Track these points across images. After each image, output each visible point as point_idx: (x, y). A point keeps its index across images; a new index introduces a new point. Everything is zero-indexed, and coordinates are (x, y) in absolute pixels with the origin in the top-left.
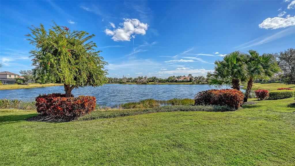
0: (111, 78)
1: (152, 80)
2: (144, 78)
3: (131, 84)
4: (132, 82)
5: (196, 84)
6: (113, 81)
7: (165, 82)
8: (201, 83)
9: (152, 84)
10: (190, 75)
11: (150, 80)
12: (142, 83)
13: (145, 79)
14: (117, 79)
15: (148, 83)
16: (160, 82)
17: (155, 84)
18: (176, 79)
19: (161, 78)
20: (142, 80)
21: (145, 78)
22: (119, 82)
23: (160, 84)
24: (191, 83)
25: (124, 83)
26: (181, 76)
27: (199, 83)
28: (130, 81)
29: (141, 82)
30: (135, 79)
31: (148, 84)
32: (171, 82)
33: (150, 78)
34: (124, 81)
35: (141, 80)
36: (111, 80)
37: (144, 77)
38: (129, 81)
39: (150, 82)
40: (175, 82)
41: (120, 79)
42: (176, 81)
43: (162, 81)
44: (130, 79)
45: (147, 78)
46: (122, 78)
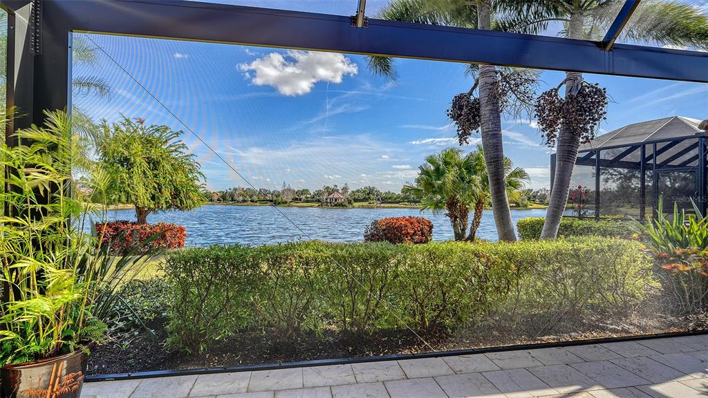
0: (249, 189)
1: (361, 196)
2: (340, 191)
3: (303, 207)
4: (307, 202)
6: (255, 198)
7: (398, 202)
9: (363, 207)
11: (356, 197)
12: (336, 205)
13: (342, 194)
14: (266, 193)
15: (350, 202)
16: (384, 203)
17: (372, 208)
19: (391, 192)
20: (336, 195)
21: (345, 189)
22: (271, 201)
25: (286, 203)
28: (303, 197)
29: (330, 203)
30: (319, 193)
31: (350, 207)
33: (358, 191)
34: (284, 199)
35: (331, 196)
36: (251, 197)
37: (340, 188)
39: (356, 200)
41: (274, 192)
43: (389, 198)
44: (302, 194)
45: (350, 191)
46: (280, 189)
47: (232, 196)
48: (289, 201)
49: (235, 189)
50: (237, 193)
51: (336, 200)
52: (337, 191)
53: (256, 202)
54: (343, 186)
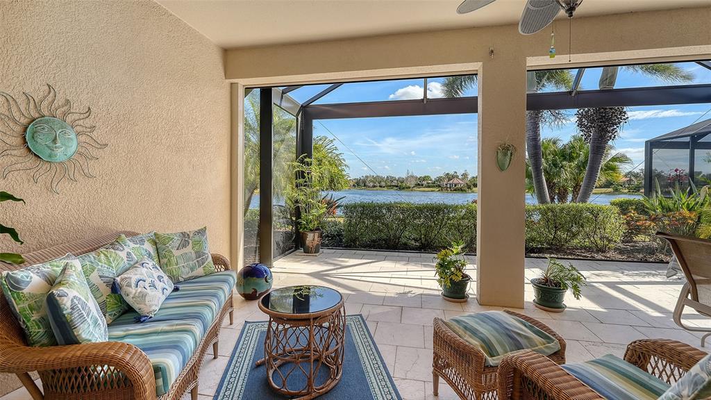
0: (378, 176)
2: (460, 177)
3: (424, 191)
4: (429, 187)
6: (383, 184)
12: (455, 190)
13: (462, 180)
14: (391, 179)
15: (469, 187)
20: (455, 181)
21: (465, 175)
22: (397, 186)
25: (409, 188)
28: (425, 183)
29: (450, 188)
30: (440, 179)
31: (470, 191)
34: (408, 185)
35: (451, 182)
36: (380, 182)
37: (460, 173)
38: (422, 185)
39: (475, 186)
41: (399, 178)
44: (424, 180)
45: (470, 177)
46: (404, 176)
47: (364, 182)
48: (412, 186)
49: (367, 177)
50: (369, 179)
51: (455, 186)
52: (457, 177)
53: (384, 187)
54: (463, 172)
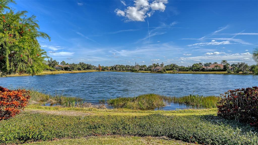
0: (122, 65)
1: (170, 68)
4: (146, 70)
5: (233, 74)
6: (124, 69)
7: (187, 71)
8: (242, 72)
9: (170, 73)
10: (224, 61)
11: (167, 68)
12: (158, 72)
13: (161, 67)
14: (128, 67)
15: (164, 71)
16: (181, 71)
17: (175, 73)
18: (204, 67)
19: (183, 66)
20: (158, 68)
21: (162, 65)
22: (130, 70)
23: (180, 73)
24: (226, 72)
25: (136, 71)
26: (210, 63)
27: (238, 73)
28: (144, 68)
29: (156, 71)
30: (150, 67)
31: (165, 73)
32: (196, 71)
33: (168, 66)
34: (136, 69)
35: (156, 68)
36: (123, 68)
37: (160, 64)
39: (167, 70)
40: (201, 70)
41: (132, 66)
42: (203, 70)
43: (183, 69)
45: (164, 66)
46: (134, 65)
47: (115, 68)
48: (138, 70)
49: (117, 65)
50: (117, 67)
51: (158, 70)
52: (159, 66)
53: (124, 70)
54: (161, 63)
